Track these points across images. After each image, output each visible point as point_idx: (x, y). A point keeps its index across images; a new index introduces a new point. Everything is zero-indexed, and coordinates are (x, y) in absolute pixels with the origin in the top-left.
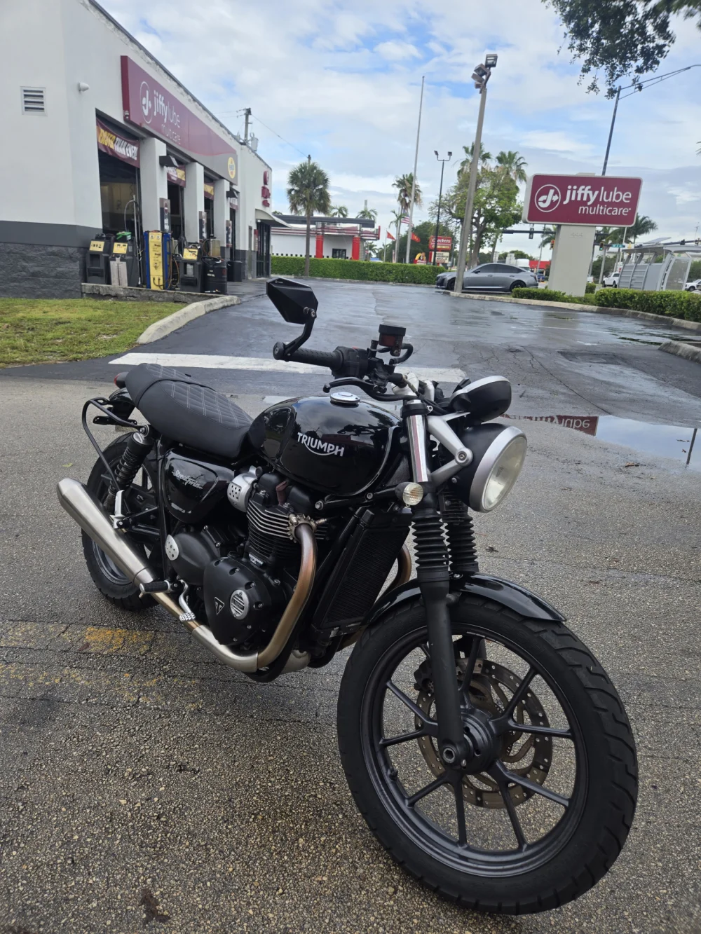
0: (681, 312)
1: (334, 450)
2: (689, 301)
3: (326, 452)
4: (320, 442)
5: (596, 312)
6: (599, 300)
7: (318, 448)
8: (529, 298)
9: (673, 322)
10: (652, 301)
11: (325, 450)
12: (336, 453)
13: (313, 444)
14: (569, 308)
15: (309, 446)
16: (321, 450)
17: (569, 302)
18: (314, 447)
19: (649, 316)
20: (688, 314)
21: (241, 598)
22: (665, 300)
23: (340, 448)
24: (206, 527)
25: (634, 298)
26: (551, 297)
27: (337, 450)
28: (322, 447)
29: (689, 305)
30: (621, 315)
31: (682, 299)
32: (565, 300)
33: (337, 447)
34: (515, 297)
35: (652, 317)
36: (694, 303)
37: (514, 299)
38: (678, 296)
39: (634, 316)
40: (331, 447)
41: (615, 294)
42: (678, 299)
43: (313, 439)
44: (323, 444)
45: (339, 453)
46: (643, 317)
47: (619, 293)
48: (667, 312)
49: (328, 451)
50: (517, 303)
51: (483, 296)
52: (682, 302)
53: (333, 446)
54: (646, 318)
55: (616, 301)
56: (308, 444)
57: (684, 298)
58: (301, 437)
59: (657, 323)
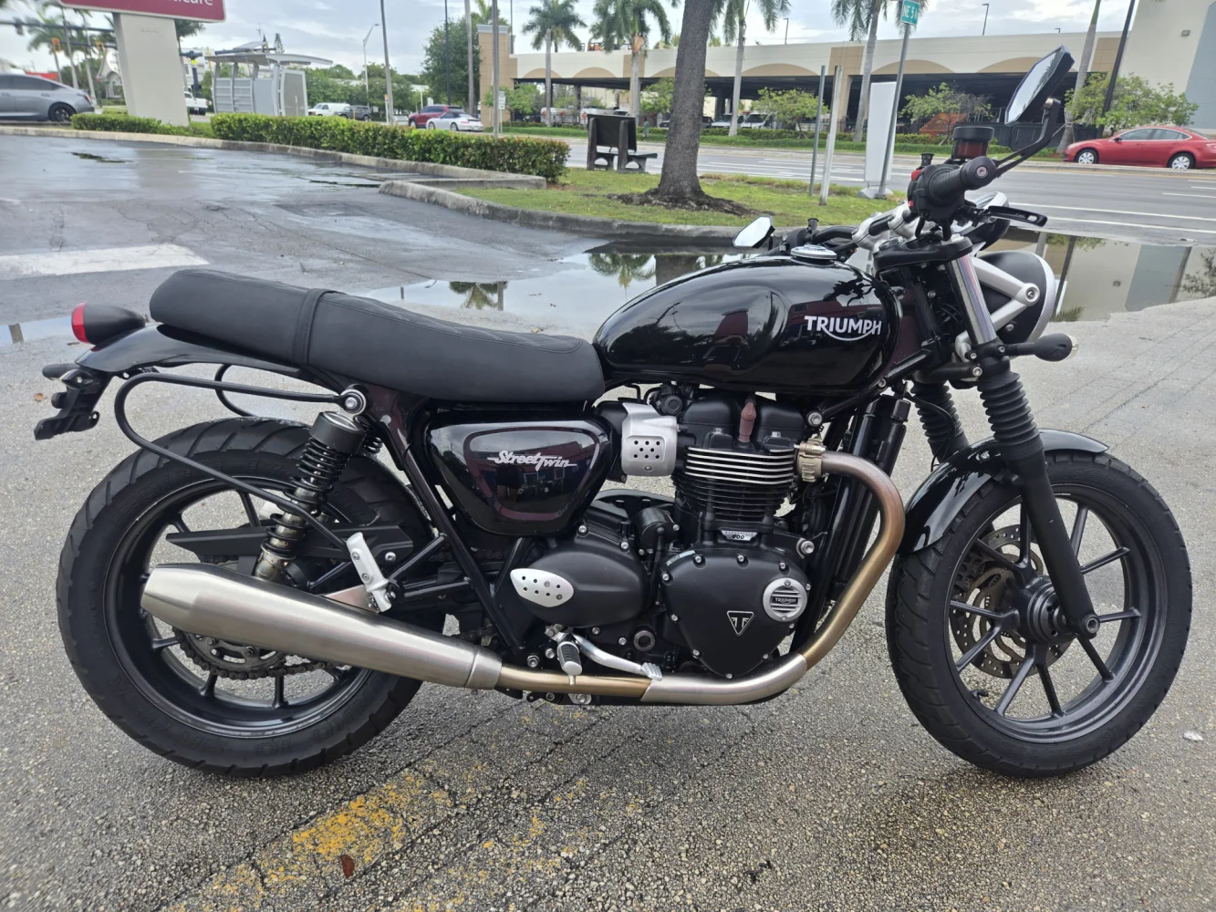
0: (344, 144)
1: (872, 328)
2: (351, 129)
3: (862, 334)
4: (852, 321)
5: (222, 148)
6: (219, 130)
7: (850, 331)
8: (107, 129)
9: (341, 158)
10: (297, 130)
11: (860, 332)
12: (873, 331)
13: (841, 327)
14: (179, 143)
15: (835, 332)
16: (855, 333)
17: (173, 134)
18: (844, 330)
19: (305, 152)
20: (354, 146)
21: (791, 589)
22: (316, 129)
23: (877, 323)
24: (583, 529)
25: (271, 126)
26: (144, 126)
27: (875, 327)
28: (855, 329)
29: (353, 134)
30: (261, 150)
31: (342, 127)
32: (167, 131)
33: (875, 322)
34: (81, 128)
35: (310, 152)
36: (359, 132)
37: (81, 132)
38: (334, 123)
39: (282, 151)
40: (868, 325)
41: (240, 121)
42: (336, 126)
43: (838, 320)
44: (856, 322)
45: (877, 330)
46: (295, 153)
47: (245, 119)
48: (325, 145)
49: (864, 332)
50: (89, 138)
51: (23, 128)
52: (343, 131)
53: (870, 322)
54: (301, 154)
55: (244, 130)
56: (831, 329)
57: (343, 125)
58: (815, 323)
59: (320, 160)
